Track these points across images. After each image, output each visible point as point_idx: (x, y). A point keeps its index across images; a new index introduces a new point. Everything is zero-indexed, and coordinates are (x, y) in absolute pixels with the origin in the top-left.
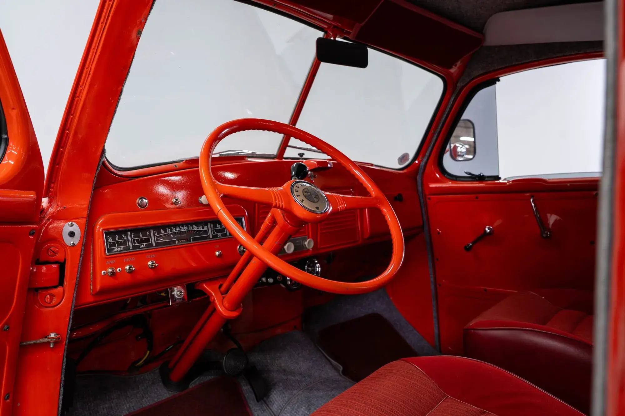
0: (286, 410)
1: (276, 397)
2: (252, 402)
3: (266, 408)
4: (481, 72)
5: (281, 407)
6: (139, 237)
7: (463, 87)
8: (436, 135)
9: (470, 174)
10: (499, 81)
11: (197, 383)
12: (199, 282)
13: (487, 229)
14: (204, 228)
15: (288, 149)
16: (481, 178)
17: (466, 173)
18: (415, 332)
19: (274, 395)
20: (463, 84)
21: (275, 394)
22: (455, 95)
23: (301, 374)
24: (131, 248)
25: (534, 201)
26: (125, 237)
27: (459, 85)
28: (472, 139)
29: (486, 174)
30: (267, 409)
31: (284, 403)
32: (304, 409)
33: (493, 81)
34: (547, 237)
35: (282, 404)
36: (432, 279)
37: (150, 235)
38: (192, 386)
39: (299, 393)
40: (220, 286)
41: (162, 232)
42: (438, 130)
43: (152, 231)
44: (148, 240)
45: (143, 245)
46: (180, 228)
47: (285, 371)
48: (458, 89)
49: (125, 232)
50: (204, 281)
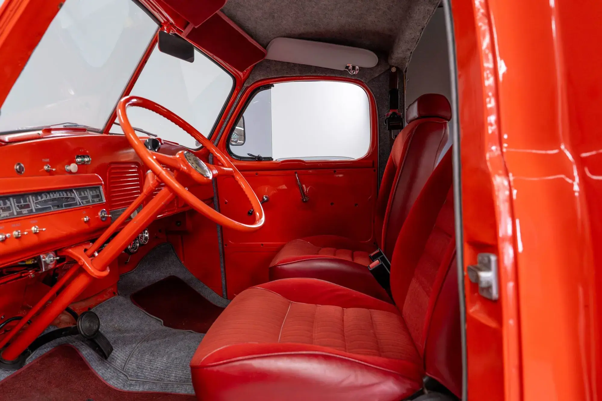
0: (130, 361)
1: (117, 354)
2: (94, 364)
3: (109, 364)
4: (262, 78)
5: (124, 361)
6: (20, 203)
7: (247, 88)
8: (225, 123)
9: (251, 155)
10: (273, 86)
11: (34, 358)
12: (65, 247)
13: (264, 198)
14: (72, 195)
15: (114, 125)
16: (259, 159)
17: (248, 154)
18: (206, 287)
19: (116, 353)
20: (249, 86)
21: (116, 351)
22: (241, 93)
23: (134, 331)
24: (15, 213)
25: (298, 176)
26: (8, 203)
27: (246, 85)
28: (243, 129)
29: (263, 155)
30: (111, 366)
31: (127, 357)
32: (148, 357)
33: (268, 86)
34: (306, 201)
35: (125, 358)
36: (220, 241)
37: (29, 201)
38: (29, 361)
39: (138, 345)
40: (86, 250)
41: (39, 198)
42: (227, 119)
43: (30, 197)
44: (28, 206)
45: (25, 211)
46: (54, 195)
47: (120, 330)
48: (244, 88)
49: (7, 198)
50: (70, 247)
